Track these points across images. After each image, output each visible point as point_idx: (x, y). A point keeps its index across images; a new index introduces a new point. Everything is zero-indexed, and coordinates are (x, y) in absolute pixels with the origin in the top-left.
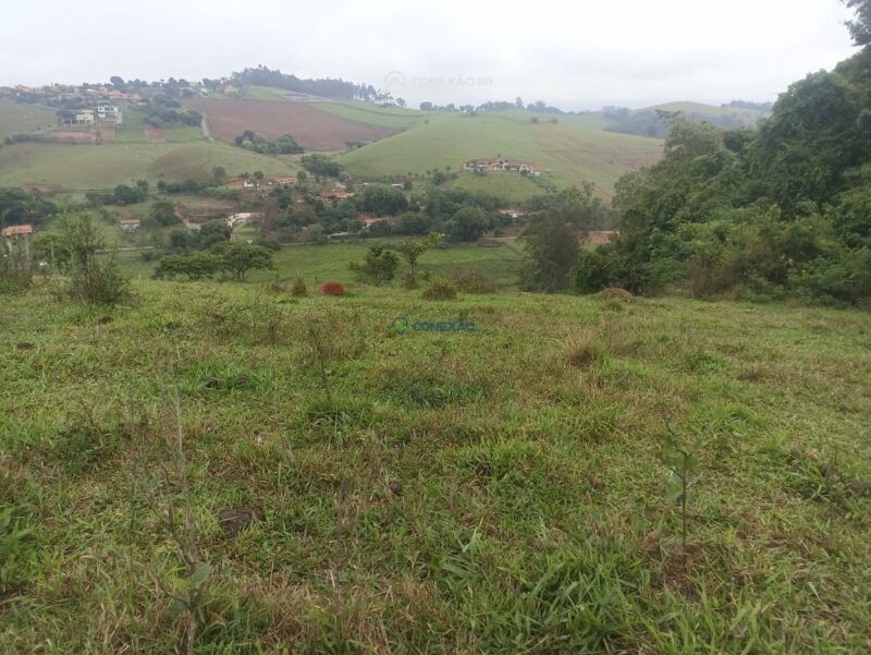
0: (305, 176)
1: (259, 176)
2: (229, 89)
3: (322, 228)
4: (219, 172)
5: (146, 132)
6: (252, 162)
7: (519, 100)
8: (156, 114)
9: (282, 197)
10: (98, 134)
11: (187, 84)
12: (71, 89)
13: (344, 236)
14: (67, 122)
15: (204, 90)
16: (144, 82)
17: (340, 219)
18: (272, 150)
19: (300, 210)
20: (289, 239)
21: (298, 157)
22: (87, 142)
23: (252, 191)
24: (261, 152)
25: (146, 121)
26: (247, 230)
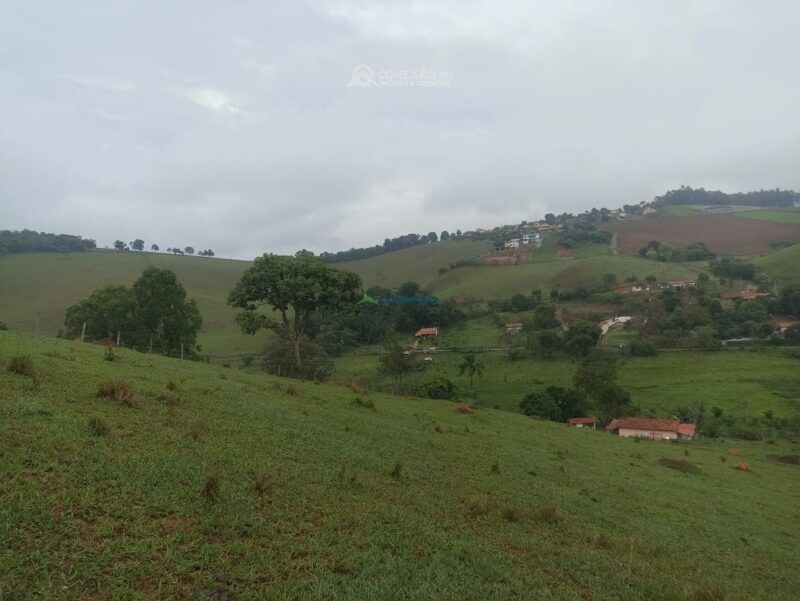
0: (707, 278)
1: (651, 280)
2: (648, 211)
3: (715, 331)
4: (610, 279)
5: (559, 253)
6: (646, 268)
8: (570, 237)
9: (671, 300)
10: (518, 257)
11: (609, 211)
12: (513, 227)
13: (747, 343)
14: (497, 249)
15: (623, 215)
16: (571, 215)
17: (741, 321)
18: (676, 258)
19: (689, 312)
20: (669, 344)
21: (706, 263)
22: (507, 264)
23: (639, 294)
24: (664, 260)
25: (561, 244)
26: (624, 333)
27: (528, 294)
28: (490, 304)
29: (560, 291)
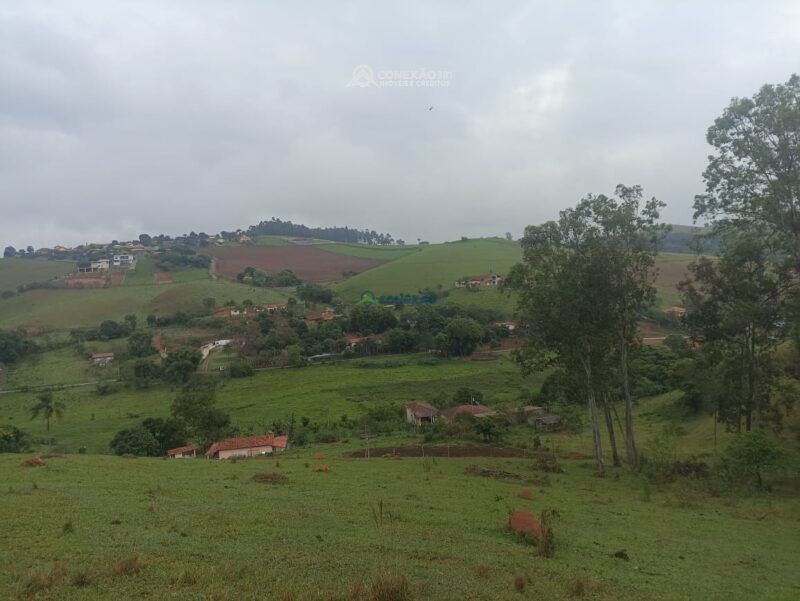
0: (295, 302)
1: (248, 303)
2: (243, 239)
3: (303, 349)
4: (210, 303)
5: (156, 275)
6: (243, 292)
7: (509, 235)
8: (167, 260)
9: (265, 322)
10: (108, 279)
11: (207, 236)
12: (101, 246)
13: (328, 358)
14: (82, 270)
15: (221, 241)
16: (168, 237)
17: (322, 339)
18: (269, 283)
19: (281, 333)
20: (265, 363)
21: (294, 289)
22: (95, 287)
23: (238, 317)
24: (259, 285)
25: (158, 266)
26: (225, 356)
27: (120, 320)
28: (73, 333)
29: (157, 316)
